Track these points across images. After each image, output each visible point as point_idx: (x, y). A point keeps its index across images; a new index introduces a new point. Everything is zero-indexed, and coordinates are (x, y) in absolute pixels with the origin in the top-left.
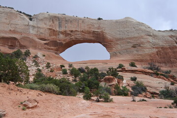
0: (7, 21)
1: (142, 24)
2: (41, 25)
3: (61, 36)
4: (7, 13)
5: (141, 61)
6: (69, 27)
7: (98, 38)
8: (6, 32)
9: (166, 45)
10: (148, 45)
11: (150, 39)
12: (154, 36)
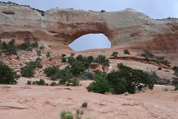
0: (23, 18)
1: (141, 14)
2: (51, 19)
3: (69, 29)
4: (22, 11)
5: (138, 48)
6: (75, 20)
7: (101, 28)
8: (21, 27)
9: (163, 33)
10: (145, 34)
11: (148, 28)
12: (152, 25)
